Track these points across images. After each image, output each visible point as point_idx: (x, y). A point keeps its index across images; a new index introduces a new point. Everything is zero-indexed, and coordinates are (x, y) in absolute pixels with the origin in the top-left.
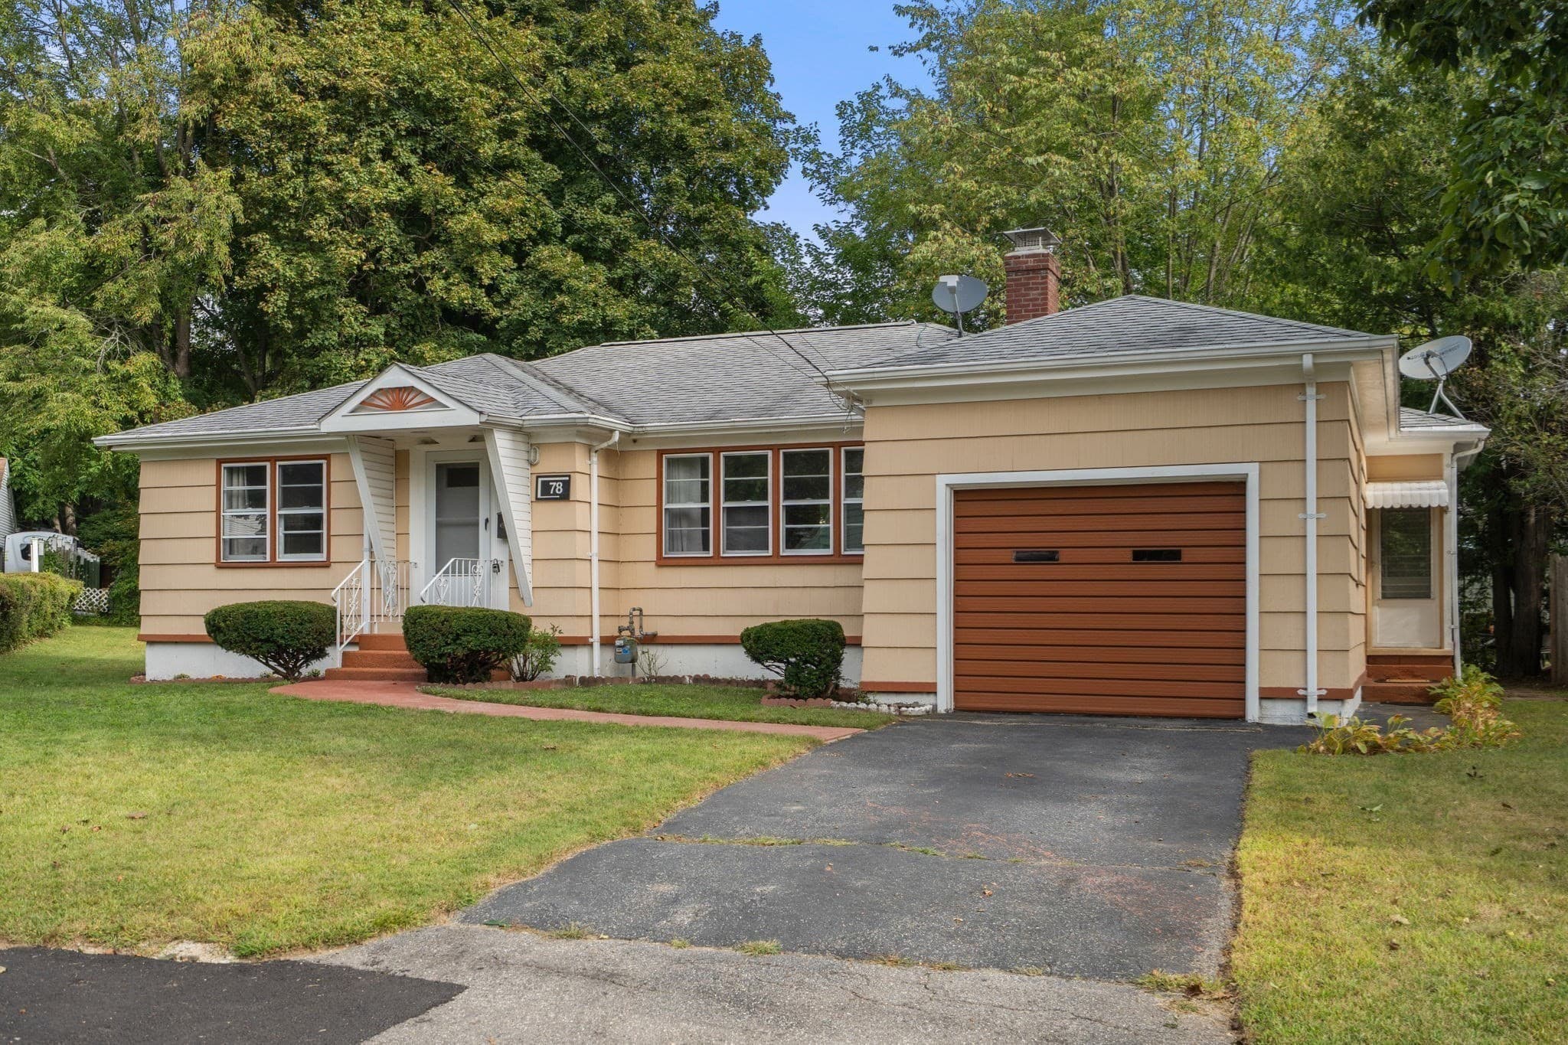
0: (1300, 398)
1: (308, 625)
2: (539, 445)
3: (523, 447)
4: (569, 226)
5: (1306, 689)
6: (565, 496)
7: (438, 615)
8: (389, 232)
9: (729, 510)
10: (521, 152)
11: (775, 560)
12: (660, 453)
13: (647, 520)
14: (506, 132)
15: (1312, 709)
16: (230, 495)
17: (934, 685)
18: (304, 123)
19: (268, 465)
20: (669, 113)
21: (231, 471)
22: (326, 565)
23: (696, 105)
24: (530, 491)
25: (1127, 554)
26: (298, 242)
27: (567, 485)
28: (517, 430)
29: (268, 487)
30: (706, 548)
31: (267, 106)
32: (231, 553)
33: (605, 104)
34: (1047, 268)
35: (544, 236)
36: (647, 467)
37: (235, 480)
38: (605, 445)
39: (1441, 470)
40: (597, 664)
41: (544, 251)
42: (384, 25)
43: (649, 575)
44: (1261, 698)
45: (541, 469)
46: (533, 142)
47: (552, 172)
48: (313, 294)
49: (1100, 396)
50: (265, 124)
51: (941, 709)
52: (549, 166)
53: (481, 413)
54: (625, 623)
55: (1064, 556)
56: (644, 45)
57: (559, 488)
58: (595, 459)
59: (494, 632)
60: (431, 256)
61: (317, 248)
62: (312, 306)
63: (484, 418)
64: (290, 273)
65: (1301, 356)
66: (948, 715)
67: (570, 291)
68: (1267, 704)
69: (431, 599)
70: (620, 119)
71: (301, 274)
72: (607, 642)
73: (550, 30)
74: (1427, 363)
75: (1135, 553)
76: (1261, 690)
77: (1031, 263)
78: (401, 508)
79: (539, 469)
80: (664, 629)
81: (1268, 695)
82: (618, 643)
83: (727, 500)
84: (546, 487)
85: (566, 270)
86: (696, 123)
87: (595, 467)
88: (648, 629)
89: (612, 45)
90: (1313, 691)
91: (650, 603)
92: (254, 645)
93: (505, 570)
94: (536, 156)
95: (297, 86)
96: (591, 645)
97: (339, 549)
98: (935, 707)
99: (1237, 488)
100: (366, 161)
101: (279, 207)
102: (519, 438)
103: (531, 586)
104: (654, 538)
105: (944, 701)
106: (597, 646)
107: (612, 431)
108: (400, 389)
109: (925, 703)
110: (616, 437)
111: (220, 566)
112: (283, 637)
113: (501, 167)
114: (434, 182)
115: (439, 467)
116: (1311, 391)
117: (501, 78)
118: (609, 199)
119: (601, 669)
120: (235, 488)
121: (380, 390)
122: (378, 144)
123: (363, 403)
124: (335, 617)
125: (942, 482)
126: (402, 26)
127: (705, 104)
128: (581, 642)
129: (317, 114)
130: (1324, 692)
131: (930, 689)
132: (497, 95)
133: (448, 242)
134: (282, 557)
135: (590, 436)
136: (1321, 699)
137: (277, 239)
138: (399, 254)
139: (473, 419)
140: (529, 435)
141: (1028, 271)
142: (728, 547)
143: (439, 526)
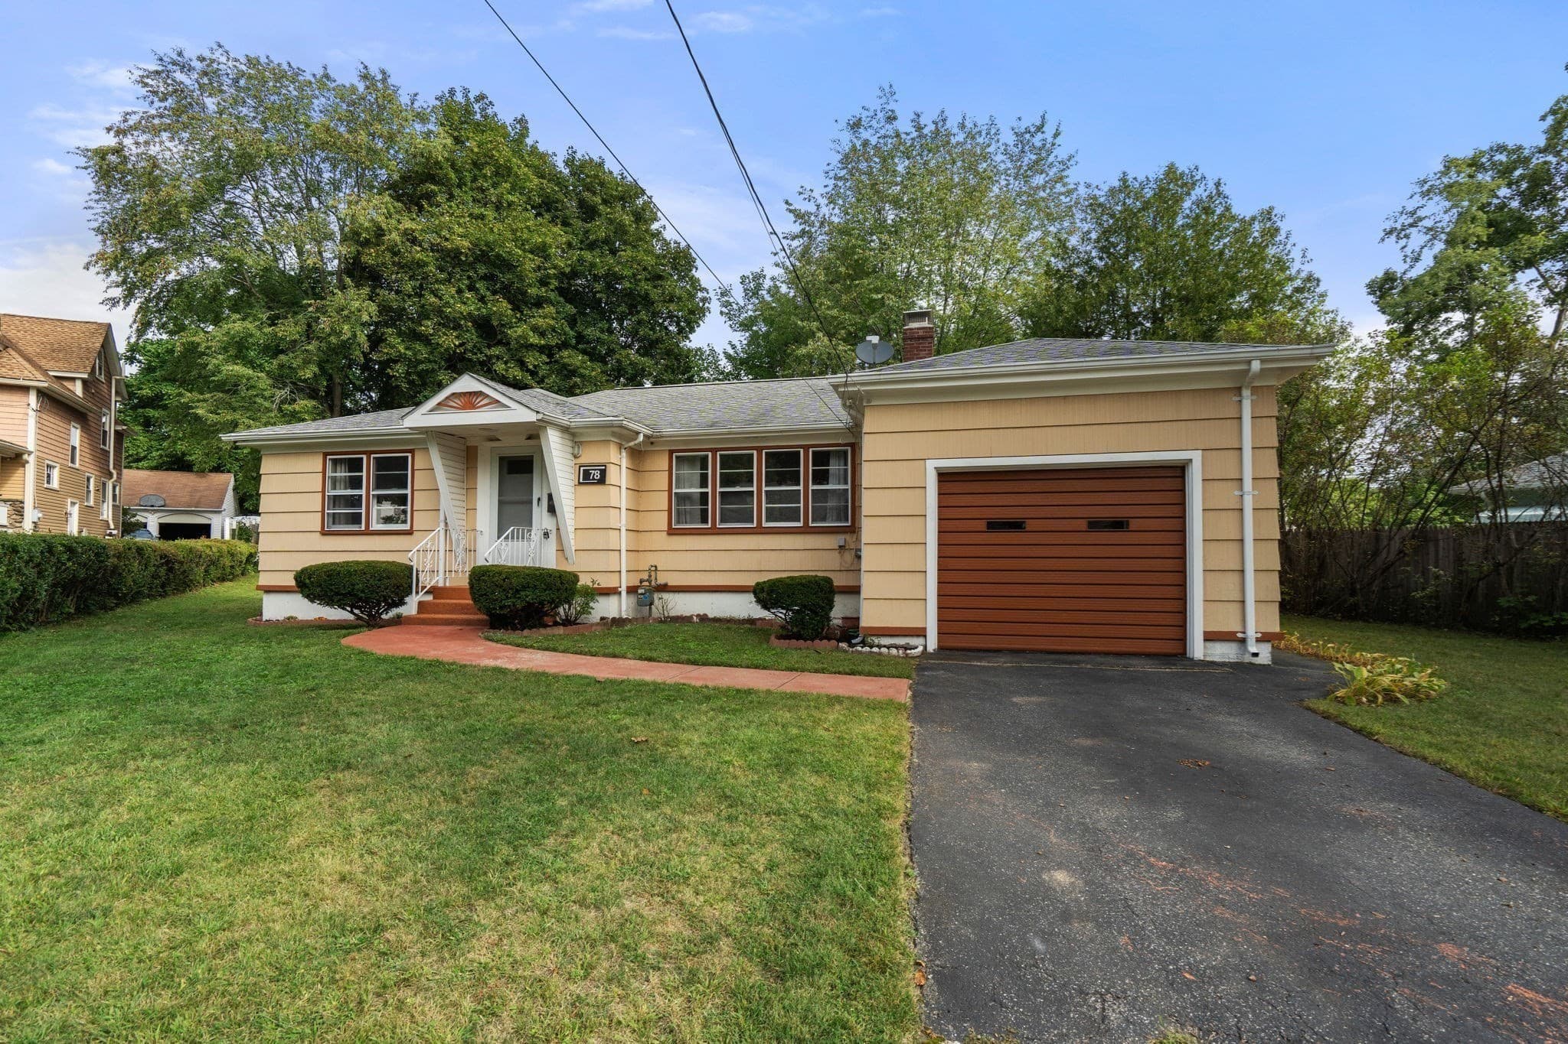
0: (1238, 398)
1: (386, 581)
2: (581, 443)
3: (569, 443)
4: (580, 339)
5: (1244, 633)
6: (602, 481)
7: (500, 574)
9: (722, 493)
10: (553, 295)
11: (759, 530)
12: (671, 452)
13: (662, 501)
14: (543, 282)
15: (1251, 649)
16: (334, 480)
17: (924, 629)
19: (365, 456)
20: (640, 280)
21: (335, 462)
22: (410, 533)
24: (574, 477)
25: (1083, 525)
27: (603, 473)
28: (565, 430)
29: (364, 474)
30: (704, 520)
32: (334, 523)
33: (602, 272)
34: (931, 337)
35: (565, 345)
36: (663, 463)
37: (338, 468)
38: (632, 444)
40: (624, 608)
41: (565, 353)
43: (662, 540)
44: (1206, 640)
45: (583, 460)
46: (561, 291)
47: (570, 309)
51: (929, 650)
52: (568, 305)
53: (538, 412)
54: (646, 577)
55: (1030, 525)
57: (597, 475)
58: (624, 454)
59: (549, 587)
60: (496, 351)
63: (540, 416)
64: (408, 353)
65: (1249, 362)
66: (934, 654)
68: (1209, 644)
69: (493, 560)
70: (611, 280)
72: (632, 590)
73: (570, 229)
75: (1089, 523)
76: (1205, 633)
77: (921, 333)
78: (470, 490)
79: (582, 461)
80: (673, 580)
81: (1210, 637)
82: (640, 591)
83: (721, 487)
84: (587, 474)
85: (578, 364)
87: (624, 460)
88: (661, 581)
90: (1252, 633)
91: (662, 561)
92: (336, 599)
93: (553, 536)
94: (561, 298)
96: (620, 593)
97: (420, 521)
98: (925, 648)
99: (1179, 471)
102: (566, 435)
103: (573, 549)
104: (666, 513)
105: (932, 644)
106: (624, 593)
107: (638, 433)
108: (470, 393)
109: (916, 644)
110: (641, 438)
111: (324, 533)
112: (363, 591)
113: (539, 303)
114: (500, 307)
115: (501, 459)
116: (1246, 393)
117: (541, 250)
119: (627, 611)
120: (338, 474)
121: (453, 394)
123: (439, 404)
124: (411, 574)
125: (931, 466)
126: (482, 217)
128: (612, 592)
130: (1259, 635)
131: (921, 633)
132: (538, 261)
133: (508, 344)
134: (376, 526)
135: (621, 436)
136: (1258, 640)
139: (531, 417)
140: (574, 435)
142: (722, 521)
143: (501, 503)
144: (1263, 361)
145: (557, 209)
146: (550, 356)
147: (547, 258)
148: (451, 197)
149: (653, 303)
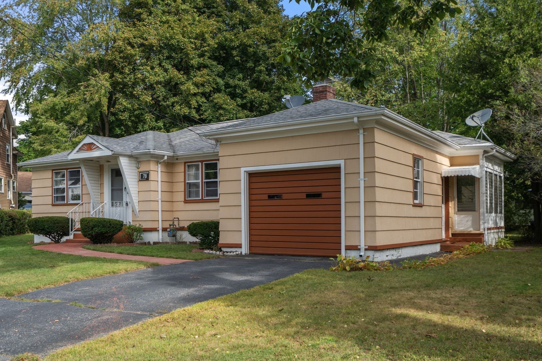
0: (358, 134)
1: (57, 224)
2: (140, 162)
3: (134, 162)
4: (227, 85)
5: (360, 246)
6: (147, 179)
8: (161, 91)
9: (207, 183)
10: (208, 62)
12: (185, 163)
13: (181, 187)
14: (202, 55)
15: (362, 254)
16: (56, 181)
17: (241, 244)
18: (132, 56)
19: (65, 171)
20: (259, 45)
21: (56, 173)
23: (269, 42)
24: (137, 178)
25: (304, 195)
26: (132, 96)
27: (148, 175)
28: (130, 157)
29: (65, 178)
30: (199, 196)
31: (121, 52)
33: (237, 43)
34: (326, 91)
35: (218, 90)
36: (181, 168)
37: (57, 176)
38: (162, 161)
39: (479, 161)
40: (160, 237)
41: (216, 95)
42: (161, 22)
43: (181, 206)
44: (346, 249)
47: (221, 68)
48: (136, 112)
49: (292, 137)
50: (120, 58)
51: (243, 253)
52: (219, 66)
53: (112, 151)
54: (171, 223)
55: (284, 196)
56: (253, 22)
57: (145, 176)
58: (159, 166)
59: (104, 226)
61: (136, 97)
62: (137, 117)
63: (113, 153)
64: (129, 106)
65: (353, 118)
66: (246, 256)
67: (224, 109)
68: (348, 251)
70: (243, 48)
71: (132, 106)
72: (164, 230)
73: (221, 19)
74: (473, 120)
75: (307, 195)
76: (346, 246)
77: (321, 89)
78: (102, 185)
79: (140, 170)
80: (187, 225)
81: (349, 248)
82: (168, 230)
83: (205, 179)
84: (142, 176)
85: (222, 102)
86: (270, 48)
87: (160, 168)
88: (182, 225)
89: (241, 22)
90: (363, 246)
91: (181, 216)
92: (39, 231)
94: (215, 63)
95: (130, 44)
96: (159, 230)
97: (85, 199)
98: (241, 253)
99: (337, 169)
100: (152, 68)
101: (125, 85)
102: (132, 159)
103: (138, 210)
104: (183, 193)
105: (244, 250)
106: (160, 231)
107: (164, 156)
108: (89, 143)
109: (238, 251)
110: (166, 158)
111: (53, 205)
112: (48, 229)
113: (201, 67)
114: (175, 74)
115: (112, 170)
116: (361, 131)
117: (201, 37)
118: (241, 76)
119: (162, 239)
120: (57, 179)
121: (84, 144)
122: (157, 62)
123: (80, 149)
124: (69, 221)
125: (243, 170)
126: (167, 22)
127: (274, 41)
128: (155, 230)
129: (136, 52)
130: (367, 247)
131: (239, 246)
132: (198, 42)
133: (181, 94)
134: (69, 202)
135: (157, 158)
136: (366, 250)
137: (126, 96)
138: (165, 98)
139: (109, 153)
140: (137, 158)
141: (320, 92)
142: (207, 196)
143: (112, 190)
144: (358, 117)
145: (214, 7)
146: (207, 98)
147: (204, 40)
148: (151, 13)
149: (268, 59)
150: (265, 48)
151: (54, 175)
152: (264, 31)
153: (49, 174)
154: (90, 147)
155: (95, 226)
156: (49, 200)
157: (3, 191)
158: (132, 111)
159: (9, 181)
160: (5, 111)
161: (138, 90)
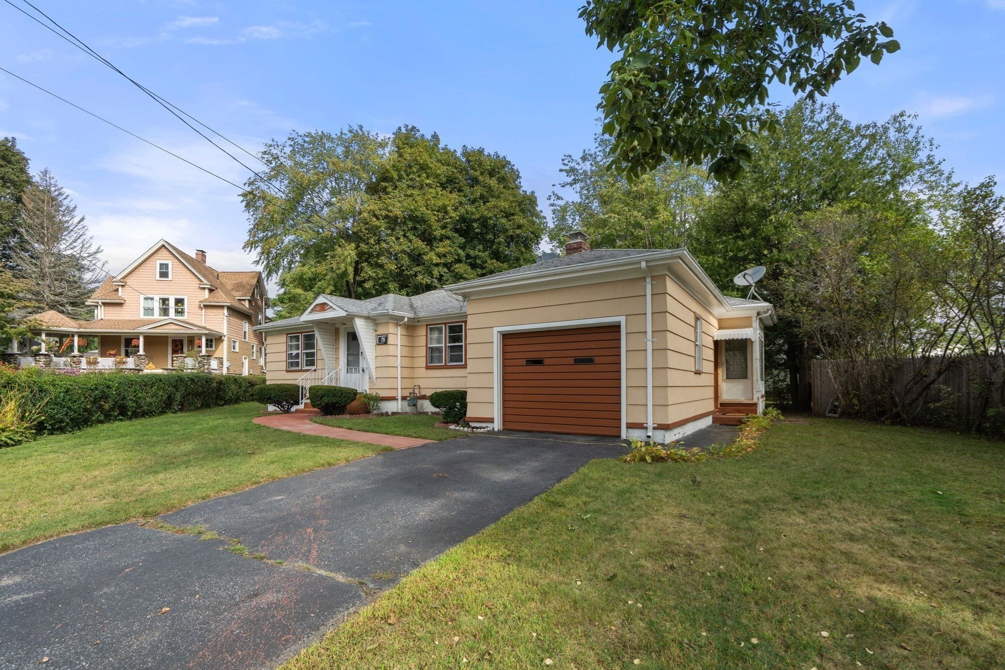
0: (644, 284)
2: (378, 323)
3: (372, 324)
4: (468, 256)
5: (647, 424)
6: (386, 343)
8: (406, 261)
9: (450, 347)
10: (450, 234)
12: (427, 325)
13: (422, 352)
14: (444, 227)
15: (650, 434)
16: (291, 346)
17: (493, 419)
18: (378, 227)
19: (301, 334)
20: (499, 218)
22: (309, 370)
23: (508, 215)
24: (374, 341)
25: (572, 361)
26: (377, 265)
27: (386, 338)
28: (367, 318)
29: (300, 343)
31: (367, 223)
32: (290, 366)
33: (477, 216)
34: (581, 248)
35: (459, 261)
36: (422, 332)
37: (291, 340)
38: (402, 323)
39: (751, 323)
40: (400, 407)
42: (405, 196)
43: (423, 372)
44: (627, 428)
45: (379, 333)
46: (456, 230)
47: (462, 240)
48: (380, 281)
50: (366, 229)
51: (496, 429)
52: (460, 238)
53: (346, 311)
54: (411, 391)
55: (546, 362)
56: (493, 197)
57: (383, 339)
58: (399, 328)
59: (335, 396)
61: (381, 266)
63: (347, 313)
64: (374, 275)
65: (640, 263)
66: (499, 432)
68: (630, 430)
70: (484, 222)
71: (377, 275)
72: (404, 398)
73: (462, 194)
74: (745, 278)
75: (575, 360)
76: (627, 424)
77: (575, 246)
78: (337, 349)
79: (378, 333)
80: (429, 393)
81: (630, 426)
82: (408, 399)
83: (449, 343)
84: (380, 339)
86: (510, 221)
87: (399, 331)
88: (423, 393)
89: (482, 197)
90: (650, 425)
91: (422, 383)
93: (366, 371)
94: (457, 235)
95: (375, 216)
96: (397, 399)
97: (319, 363)
98: (493, 429)
99: (615, 328)
100: (398, 239)
101: (370, 255)
102: (369, 321)
103: (375, 377)
104: (425, 358)
105: (497, 425)
106: (400, 400)
107: (404, 317)
108: (322, 303)
109: (490, 426)
110: (406, 319)
111: (287, 371)
112: (279, 397)
113: (443, 238)
114: (419, 244)
115: (347, 334)
116: (649, 280)
117: (443, 209)
118: (481, 247)
119: (402, 409)
120: (291, 343)
121: (316, 305)
122: (402, 233)
123: (313, 310)
124: (300, 389)
125: (496, 330)
126: (411, 195)
127: (513, 214)
128: (394, 399)
129: (382, 224)
130: (656, 425)
131: (491, 420)
132: (441, 215)
133: (424, 264)
134: (305, 367)
135: (397, 320)
136: (654, 428)
137: (371, 265)
138: (409, 268)
139: (343, 314)
140: (374, 320)
141: (574, 249)
142: (451, 361)
143: (348, 355)
144: (647, 262)
145: (456, 183)
146: (449, 269)
147: (446, 212)
148: (396, 187)
149: (507, 231)
150: (504, 221)
151: (289, 338)
152: (503, 204)
153: (283, 339)
154: (323, 307)
155: (324, 396)
156: (283, 366)
157: (255, 358)
158: (375, 280)
159: (261, 349)
160: (258, 282)
161: (383, 260)
